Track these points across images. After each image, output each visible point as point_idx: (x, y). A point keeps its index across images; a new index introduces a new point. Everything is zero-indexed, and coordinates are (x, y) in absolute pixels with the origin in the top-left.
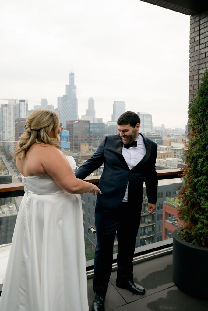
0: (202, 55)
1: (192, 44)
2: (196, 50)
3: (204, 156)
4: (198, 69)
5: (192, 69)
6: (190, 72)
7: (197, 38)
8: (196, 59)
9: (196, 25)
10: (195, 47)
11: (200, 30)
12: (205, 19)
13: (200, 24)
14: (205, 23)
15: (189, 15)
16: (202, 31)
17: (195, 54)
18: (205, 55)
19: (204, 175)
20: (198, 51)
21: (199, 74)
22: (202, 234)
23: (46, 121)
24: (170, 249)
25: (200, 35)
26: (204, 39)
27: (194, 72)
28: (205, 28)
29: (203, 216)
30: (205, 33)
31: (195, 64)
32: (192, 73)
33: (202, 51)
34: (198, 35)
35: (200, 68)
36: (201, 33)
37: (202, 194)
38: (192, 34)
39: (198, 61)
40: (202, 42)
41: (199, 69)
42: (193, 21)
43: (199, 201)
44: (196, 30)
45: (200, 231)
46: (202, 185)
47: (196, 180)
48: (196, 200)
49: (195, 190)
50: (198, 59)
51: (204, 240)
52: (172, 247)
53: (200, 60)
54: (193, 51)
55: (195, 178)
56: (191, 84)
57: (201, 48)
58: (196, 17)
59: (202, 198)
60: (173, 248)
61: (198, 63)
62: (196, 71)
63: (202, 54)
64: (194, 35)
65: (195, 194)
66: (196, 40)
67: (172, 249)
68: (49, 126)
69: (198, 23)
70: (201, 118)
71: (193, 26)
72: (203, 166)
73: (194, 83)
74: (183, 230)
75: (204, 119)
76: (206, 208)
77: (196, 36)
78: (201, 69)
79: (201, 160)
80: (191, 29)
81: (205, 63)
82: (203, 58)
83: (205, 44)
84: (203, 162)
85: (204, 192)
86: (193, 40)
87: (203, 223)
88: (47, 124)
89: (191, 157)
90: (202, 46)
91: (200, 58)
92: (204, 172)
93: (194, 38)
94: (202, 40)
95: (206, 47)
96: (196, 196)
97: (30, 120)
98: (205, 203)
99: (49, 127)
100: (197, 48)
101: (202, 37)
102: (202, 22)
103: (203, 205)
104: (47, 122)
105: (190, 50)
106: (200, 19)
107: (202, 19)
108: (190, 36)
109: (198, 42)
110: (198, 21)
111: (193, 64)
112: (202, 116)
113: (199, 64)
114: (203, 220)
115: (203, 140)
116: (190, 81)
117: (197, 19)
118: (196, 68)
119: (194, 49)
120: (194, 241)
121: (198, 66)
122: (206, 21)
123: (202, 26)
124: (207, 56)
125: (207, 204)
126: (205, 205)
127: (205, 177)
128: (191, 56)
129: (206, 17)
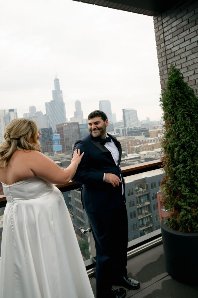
0: (168, 51)
1: (158, 42)
2: (162, 47)
3: (179, 145)
5: (161, 65)
6: (160, 67)
7: (162, 36)
8: (163, 55)
9: (159, 25)
10: (161, 45)
11: (163, 28)
12: (166, 18)
13: (163, 24)
14: (166, 22)
15: (152, 16)
16: (165, 29)
17: (161, 50)
18: (170, 51)
19: (181, 163)
20: (164, 48)
21: (167, 69)
22: (187, 220)
23: (24, 129)
24: (160, 239)
25: (164, 33)
26: (168, 36)
27: (163, 67)
28: (167, 26)
29: (186, 203)
30: (168, 30)
31: (163, 60)
32: (162, 68)
33: (168, 47)
34: (162, 33)
36: (164, 31)
37: (182, 181)
38: (157, 33)
39: (165, 56)
40: (166, 39)
41: (167, 64)
42: (156, 21)
43: (179, 188)
44: (160, 29)
45: (184, 218)
46: (180, 173)
47: (174, 169)
48: (177, 188)
49: (176, 178)
50: (165, 55)
51: (189, 226)
52: (161, 237)
53: (167, 56)
54: (160, 48)
55: (174, 167)
57: (166, 44)
58: (158, 17)
59: (182, 185)
60: (163, 238)
61: (165, 59)
62: (165, 67)
64: (159, 33)
65: (175, 182)
66: (161, 38)
67: (162, 240)
68: (27, 133)
69: (161, 23)
70: (172, 110)
71: (157, 26)
72: (179, 155)
73: (164, 77)
74: (169, 218)
75: (175, 111)
76: (186, 195)
77: (161, 34)
78: (169, 64)
79: (176, 149)
80: (155, 29)
81: (171, 58)
82: (170, 54)
83: (169, 41)
84: (179, 151)
85: (183, 179)
86: (158, 38)
87: (186, 209)
88: (25, 132)
89: (168, 147)
90: (167, 43)
91: (167, 54)
92: (181, 160)
93: (159, 36)
94: (166, 37)
95: (170, 44)
96: (176, 185)
97: (8, 130)
98: (185, 190)
99: (28, 135)
100: (163, 45)
101: (166, 34)
102: (164, 21)
103: (184, 192)
104: (26, 130)
105: (157, 48)
106: (162, 19)
107: (163, 19)
108: (155, 35)
109: (163, 39)
111: (161, 60)
112: (173, 107)
113: (167, 60)
114: (185, 207)
115: (176, 130)
116: (160, 76)
117: (159, 19)
118: (165, 63)
119: (160, 46)
120: (180, 229)
121: (166, 61)
122: (167, 20)
123: (165, 25)
124: (172, 51)
125: (187, 190)
126: (186, 192)
127: (182, 165)
128: (159, 52)
129: (167, 16)
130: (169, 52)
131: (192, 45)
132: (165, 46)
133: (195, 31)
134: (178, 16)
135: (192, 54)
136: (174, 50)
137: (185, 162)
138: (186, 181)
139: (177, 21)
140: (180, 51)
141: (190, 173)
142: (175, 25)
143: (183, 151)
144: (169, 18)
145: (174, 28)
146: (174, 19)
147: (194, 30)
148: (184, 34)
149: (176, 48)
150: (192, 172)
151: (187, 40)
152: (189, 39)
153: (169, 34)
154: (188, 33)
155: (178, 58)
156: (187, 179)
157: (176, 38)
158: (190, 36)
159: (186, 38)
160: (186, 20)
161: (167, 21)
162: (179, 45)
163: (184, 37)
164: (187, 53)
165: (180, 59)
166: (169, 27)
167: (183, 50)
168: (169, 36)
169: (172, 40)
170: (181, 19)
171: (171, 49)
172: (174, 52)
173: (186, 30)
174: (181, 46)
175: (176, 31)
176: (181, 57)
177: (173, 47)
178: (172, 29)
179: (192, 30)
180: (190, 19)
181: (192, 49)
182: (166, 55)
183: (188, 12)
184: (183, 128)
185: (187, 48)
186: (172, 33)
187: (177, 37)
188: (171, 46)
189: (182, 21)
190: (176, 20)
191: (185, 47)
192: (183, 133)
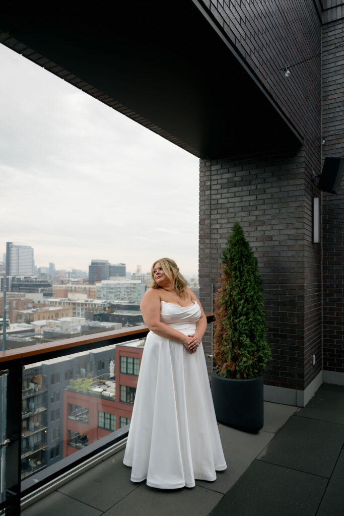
1: (202, 187)
2: (207, 194)
4: (209, 213)
5: (203, 213)
6: (201, 215)
7: (208, 183)
8: (207, 203)
9: (207, 170)
10: (206, 191)
11: (211, 175)
12: (215, 166)
13: (211, 170)
14: (216, 170)
15: (198, 157)
16: (214, 177)
17: (206, 198)
20: (209, 196)
21: (210, 219)
25: (211, 180)
28: (216, 175)
30: (217, 180)
31: (206, 208)
32: (203, 217)
33: (214, 197)
34: (209, 180)
35: (212, 213)
37: (243, 332)
38: (202, 178)
39: (209, 205)
40: (213, 187)
42: (203, 165)
44: (207, 175)
46: (242, 324)
47: (237, 321)
48: (238, 338)
49: (235, 330)
50: (209, 203)
53: (212, 206)
54: (204, 195)
55: (236, 318)
56: (201, 228)
58: (207, 161)
59: (244, 335)
61: (209, 208)
62: (207, 216)
63: (214, 199)
64: (205, 179)
65: (236, 333)
66: (207, 184)
69: (209, 169)
71: (203, 170)
72: (243, 307)
73: (205, 227)
77: (207, 181)
80: (200, 172)
81: (217, 209)
82: (215, 204)
83: (216, 191)
85: (245, 330)
86: (203, 183)
90: (213, 192)
92: (244, 313)
93: (205, 182)
95: (217, 194)
100: (208, 192)
101: (213, 183)
102: (213, 168)
103: (246, 341)
105: (200, 193)
106: (211, 165)
108: (200, 179)
109: (210, 186)
110: (209, 166)
111: (204, 208)
113: (211, 209)
116: (200, 224)
117: (208, 164)
118: (207, 212)
119: (204, 192)
121: (209, 210)
122: (217, 168)
123: (213, 173)
124: (219, 202)
125: (248, 340)
126: (247, 341)
127: (245, 317)
128: (202, 199)
129: (217, 164)
130: (215, 202)
131: (243, 203)
132: (211, 194)
133: (248, 190)
134: (232, 169)
135: (242, 211)
136: (221, 201)
137: (247, 314)
138: (247, 332)
139: (230, 174)
140: (229, 205)
141: (251, 325)
142: (226, 177)
143: (246, 304)
144: (220, 168)
145: (224, 180)
146: (226, 170)
147: (246, 189)
148: (235, 189)
149: (225, 201)
150: (253, 323)
151: (238, 197)
152: (241, 196)
153: (218, 184)
154: (240, 190)
155: (225, 211)
156: (248, 330)
157: (226, 191)
158: (242, 194)
159: (237, 194)
160: (240, 176)
161: (218, 170)
162: (228, 198)
163: (235, 193)
164: (236, 210)
165: (228, 212)
166: (219, 177)
167: (232, 205)
168: (217, 186)
169: (220, 191)
170: (234, 174)
171: (217, 200)
172: (221, 204)
173: (238, 186)
174: (230, 200)
175: (226, 183)
176: (229, 211)
177: (221, 198)
178: (222, 180)
179: (245, 188)
180: (244, 177)
181: (242, 207)
182: (211, 204)
183: (242, 170)
184: (249, 283)
185: (237, 204)
186: (221, 184)
187: (227, 189)
188: (219, 196)
189: (235, 176)
190: (228, 172)
191: (235, 202)
192: (248, 288)
